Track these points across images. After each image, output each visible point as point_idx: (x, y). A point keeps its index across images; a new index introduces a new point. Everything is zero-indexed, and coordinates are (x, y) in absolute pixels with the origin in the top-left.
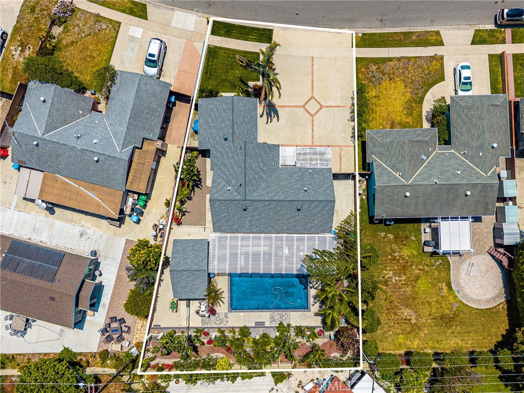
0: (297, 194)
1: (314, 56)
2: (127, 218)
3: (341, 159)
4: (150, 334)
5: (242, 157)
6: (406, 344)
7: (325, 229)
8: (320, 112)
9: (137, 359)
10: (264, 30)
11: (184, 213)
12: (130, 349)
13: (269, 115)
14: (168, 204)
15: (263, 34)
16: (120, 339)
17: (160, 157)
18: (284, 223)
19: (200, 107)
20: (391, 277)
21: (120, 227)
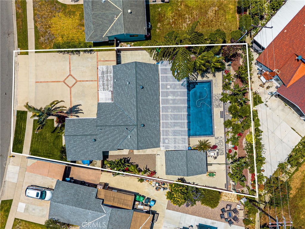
0: (132, 89)
1: (35, 81)
2: (152, 209)
3: (106, 61)
4: (231, 190)
5: (107, 128)
6: (233, 13)
7: (156, 69)
8: (74, 76)
9: (248, 199)
10: (17, 117)
11: (147, 169)
12: (242, 204)
13: (77, 112)
14: (141, 180)
15: (20, 117)
16: (235, 211)
17: (109, 188)
18: (152, 98)
19: (73, 159)
20: (187, 24)
21: (158, 214)
